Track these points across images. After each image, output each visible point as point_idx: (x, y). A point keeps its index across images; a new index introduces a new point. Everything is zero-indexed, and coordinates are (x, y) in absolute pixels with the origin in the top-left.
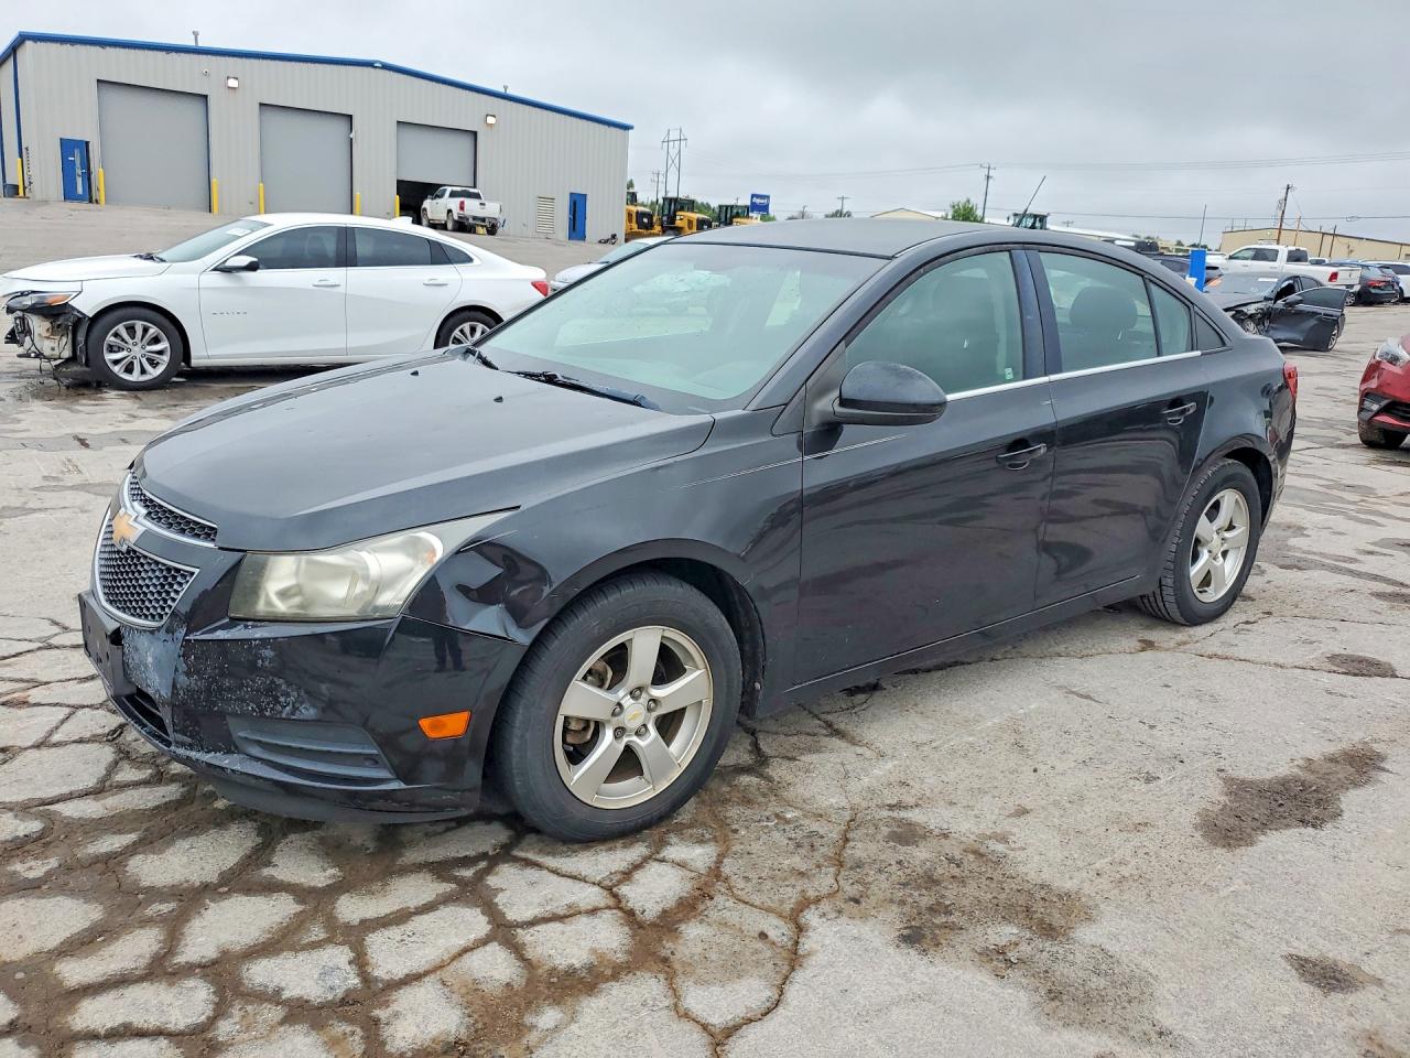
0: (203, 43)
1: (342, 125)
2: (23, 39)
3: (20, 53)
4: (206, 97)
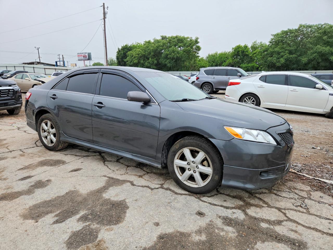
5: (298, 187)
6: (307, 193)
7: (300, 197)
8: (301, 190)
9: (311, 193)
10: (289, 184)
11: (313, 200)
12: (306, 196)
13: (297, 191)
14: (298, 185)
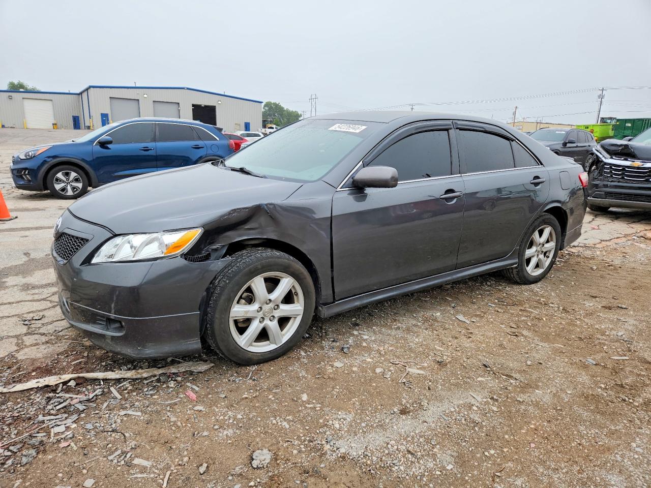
0: (137, 86)
1: (177, 105)
2: (90, 87)
3: (89, 90)
4: (138, 100)
5: (44, 347)
6: (24, 344)
7: (35, 332)
8: (37, 344)
9: (16, 348)
10: (62, 346)
11: (12, 337)
12: (25, 338)
13: (44, 339)
14: (45, 351)
